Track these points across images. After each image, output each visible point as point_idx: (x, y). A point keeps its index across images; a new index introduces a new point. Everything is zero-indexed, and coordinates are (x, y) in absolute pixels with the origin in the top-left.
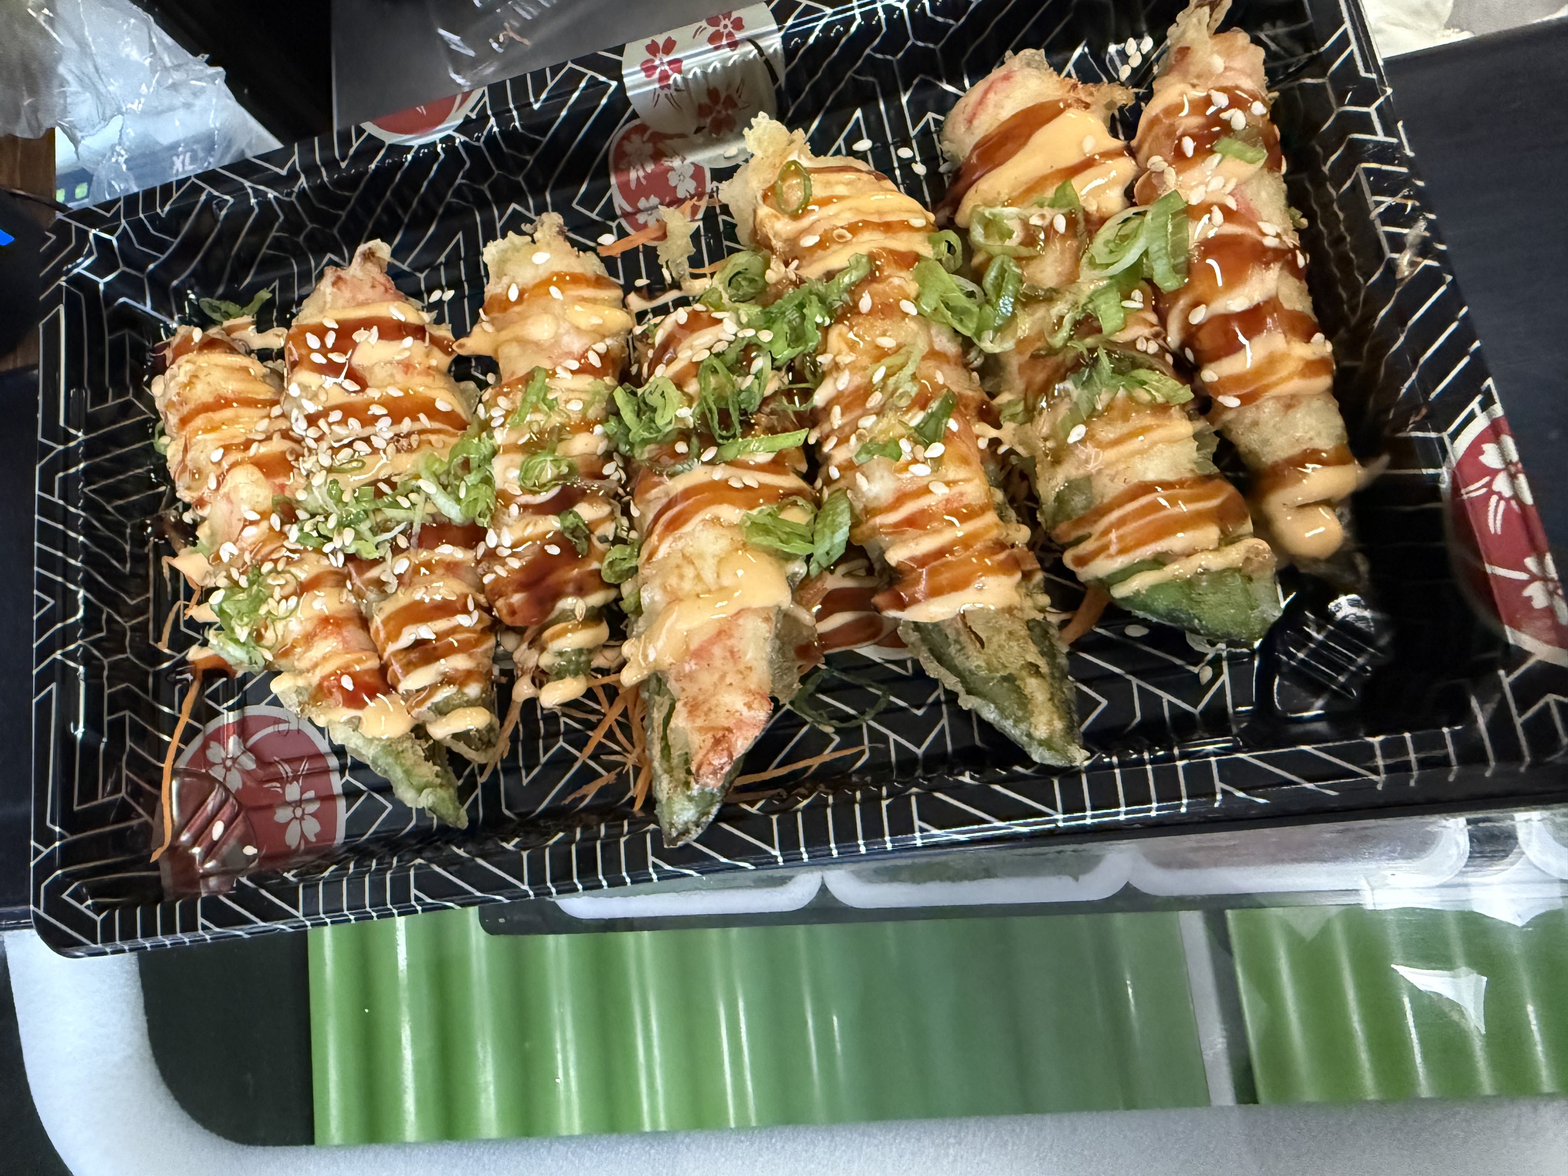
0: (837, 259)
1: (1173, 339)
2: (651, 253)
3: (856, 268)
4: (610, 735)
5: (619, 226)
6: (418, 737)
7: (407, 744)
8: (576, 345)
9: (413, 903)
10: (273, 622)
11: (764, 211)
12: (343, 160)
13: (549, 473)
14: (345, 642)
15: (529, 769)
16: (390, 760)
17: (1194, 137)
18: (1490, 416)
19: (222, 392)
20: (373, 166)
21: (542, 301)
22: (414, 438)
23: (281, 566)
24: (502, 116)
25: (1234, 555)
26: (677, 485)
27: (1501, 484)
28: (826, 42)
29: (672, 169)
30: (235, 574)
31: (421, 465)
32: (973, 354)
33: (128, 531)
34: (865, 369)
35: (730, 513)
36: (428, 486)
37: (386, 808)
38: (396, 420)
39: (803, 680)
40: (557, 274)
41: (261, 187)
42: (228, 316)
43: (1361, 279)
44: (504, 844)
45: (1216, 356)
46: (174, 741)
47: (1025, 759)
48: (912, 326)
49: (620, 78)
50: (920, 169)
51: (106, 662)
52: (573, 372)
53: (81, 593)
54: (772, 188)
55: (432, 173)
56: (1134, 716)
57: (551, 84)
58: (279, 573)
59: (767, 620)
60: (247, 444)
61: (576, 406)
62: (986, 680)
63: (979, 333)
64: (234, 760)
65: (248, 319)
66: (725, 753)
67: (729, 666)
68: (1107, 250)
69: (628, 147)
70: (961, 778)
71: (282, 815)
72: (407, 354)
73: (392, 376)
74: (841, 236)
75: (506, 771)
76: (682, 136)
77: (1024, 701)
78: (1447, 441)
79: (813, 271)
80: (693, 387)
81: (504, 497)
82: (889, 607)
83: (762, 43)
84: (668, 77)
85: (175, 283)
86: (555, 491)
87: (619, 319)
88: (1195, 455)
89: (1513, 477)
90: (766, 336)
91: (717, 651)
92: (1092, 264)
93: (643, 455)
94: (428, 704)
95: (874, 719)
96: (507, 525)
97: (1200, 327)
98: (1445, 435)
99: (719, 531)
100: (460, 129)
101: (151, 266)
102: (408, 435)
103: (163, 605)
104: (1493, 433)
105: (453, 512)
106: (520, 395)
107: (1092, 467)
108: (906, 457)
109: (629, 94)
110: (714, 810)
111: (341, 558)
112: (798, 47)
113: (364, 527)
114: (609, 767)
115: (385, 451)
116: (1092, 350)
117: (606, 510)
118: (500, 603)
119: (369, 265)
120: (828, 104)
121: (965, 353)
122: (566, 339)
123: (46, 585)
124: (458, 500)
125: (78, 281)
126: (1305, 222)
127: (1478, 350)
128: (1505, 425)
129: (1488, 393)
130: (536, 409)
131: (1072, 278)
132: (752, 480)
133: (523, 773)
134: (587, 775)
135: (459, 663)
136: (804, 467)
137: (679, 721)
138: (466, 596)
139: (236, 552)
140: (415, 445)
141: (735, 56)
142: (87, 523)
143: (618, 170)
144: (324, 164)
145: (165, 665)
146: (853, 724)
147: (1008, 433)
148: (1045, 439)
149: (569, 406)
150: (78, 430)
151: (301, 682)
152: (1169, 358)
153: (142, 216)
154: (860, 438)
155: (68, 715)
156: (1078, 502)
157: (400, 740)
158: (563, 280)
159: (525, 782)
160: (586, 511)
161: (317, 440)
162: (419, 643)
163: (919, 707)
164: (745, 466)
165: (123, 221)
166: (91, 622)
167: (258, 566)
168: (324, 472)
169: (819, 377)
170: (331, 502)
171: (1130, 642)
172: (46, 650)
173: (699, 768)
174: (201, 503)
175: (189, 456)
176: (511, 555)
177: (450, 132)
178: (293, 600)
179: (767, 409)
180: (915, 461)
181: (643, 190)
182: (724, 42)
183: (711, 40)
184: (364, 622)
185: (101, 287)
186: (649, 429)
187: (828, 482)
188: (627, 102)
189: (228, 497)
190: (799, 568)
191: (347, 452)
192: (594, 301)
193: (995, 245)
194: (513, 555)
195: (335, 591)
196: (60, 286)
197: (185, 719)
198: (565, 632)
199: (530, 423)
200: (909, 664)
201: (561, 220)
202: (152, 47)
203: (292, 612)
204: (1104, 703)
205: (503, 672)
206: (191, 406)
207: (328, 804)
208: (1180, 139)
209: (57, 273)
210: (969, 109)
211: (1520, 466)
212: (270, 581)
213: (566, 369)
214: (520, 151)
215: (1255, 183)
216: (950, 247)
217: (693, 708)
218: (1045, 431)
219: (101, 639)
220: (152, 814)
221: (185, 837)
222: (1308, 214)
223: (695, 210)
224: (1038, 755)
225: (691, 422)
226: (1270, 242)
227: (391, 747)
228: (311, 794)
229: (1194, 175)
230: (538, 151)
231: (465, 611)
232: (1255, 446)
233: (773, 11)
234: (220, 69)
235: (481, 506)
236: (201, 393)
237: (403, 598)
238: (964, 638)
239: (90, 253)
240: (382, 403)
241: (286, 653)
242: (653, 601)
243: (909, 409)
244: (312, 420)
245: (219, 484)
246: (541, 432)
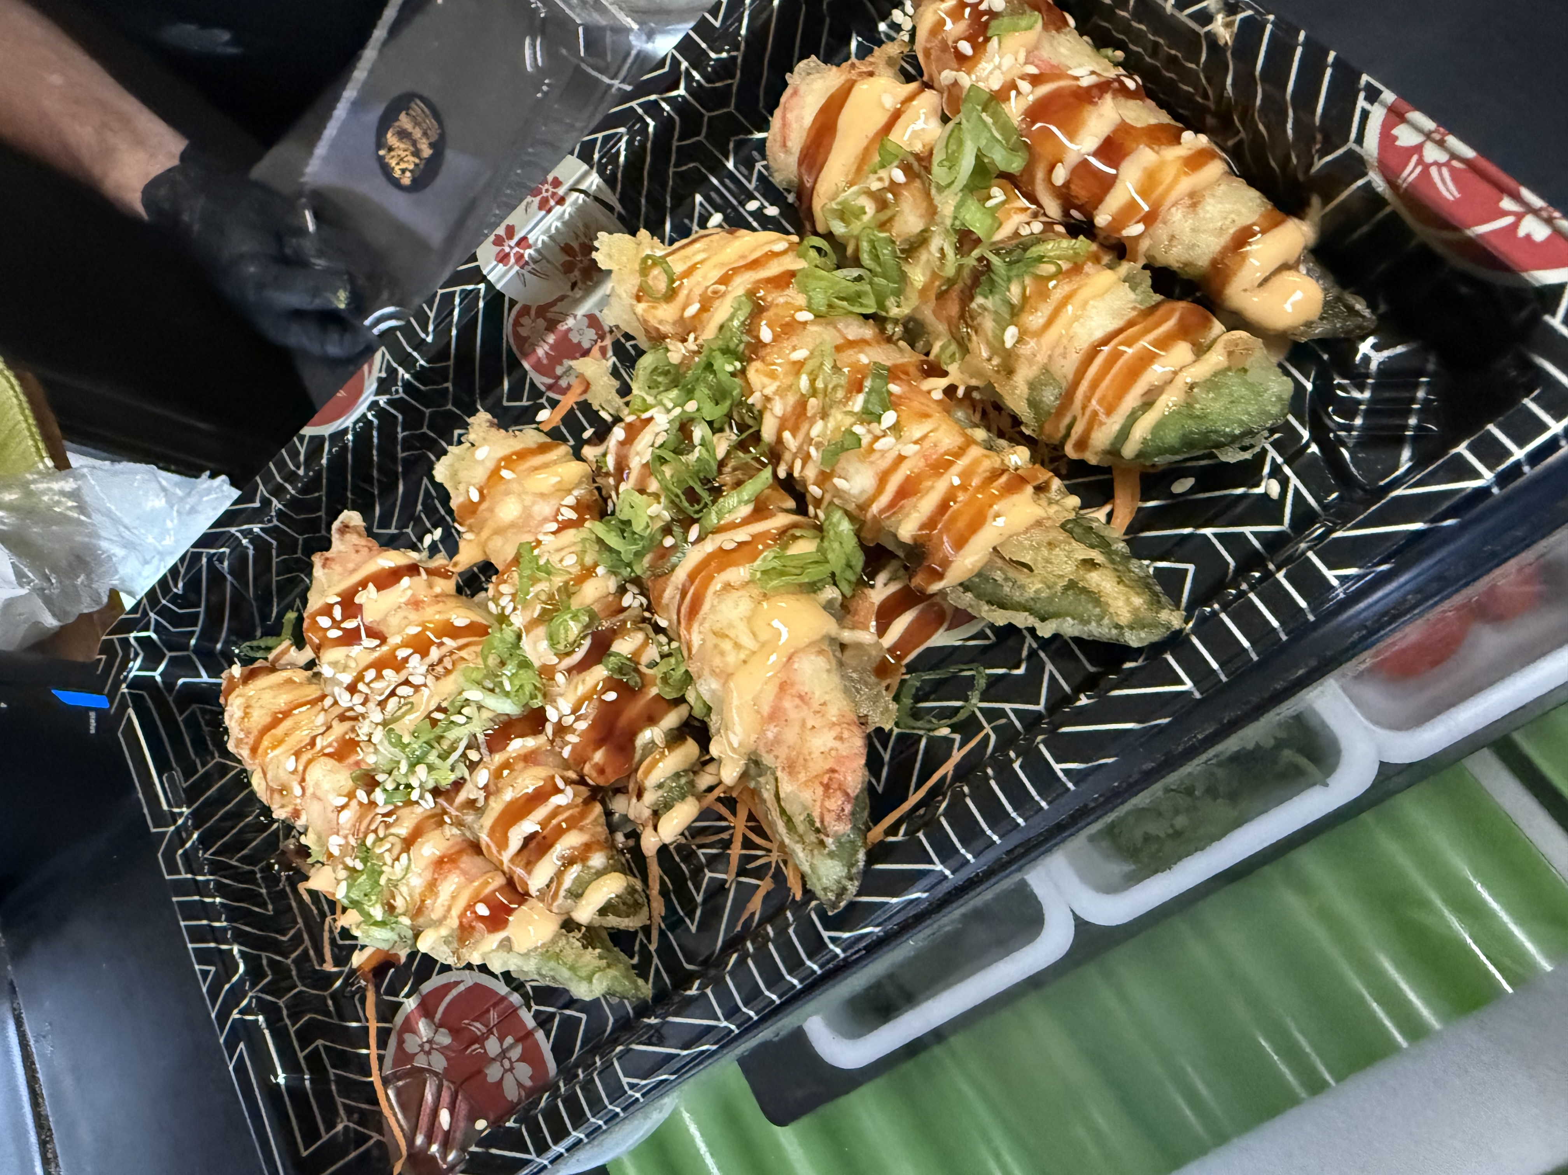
0: (721, 312)
1: (1053, 208)
2: (585, 407)
3: (739, 309)
4: (747, 844)
5: (549, 400)
6: (569, 931)
7: (562, 942)
8: (545, 509)
9: (630, 1092)
10: (396, 886)
11: (641, 308)
12: (298, 468)
13: (574, 629)
14: (464, 873)
15: (691, 915)
16: (552, 964)
17: (966, 39)
18: (1383, 104)
19: (276, 708)
20: (324, 461)
21: (502, 487)
22: (448, 663)
23: (381, 834)
24: (406, 361)
25: (1216, 358)
26: (680, 575)
27: (1432, 153)
28: (636, 155)
29: (570, 330)
30: (349, 862)
31: (461, 679)
32: (889, 327)
33: (259, 876)
34: (790, 387)
35: (738, 574)
36: (474, 694)
37: (580, 1019)
38: (424, 653)
39: (896, 699)
40: (503, 459)
41: (245, 527)
42: (269, 649)
43: (1193, 66)
44: (689, 993)
45: (1098, 200)
46: (372, 1052)
47: (1127, 652)
48: (813, 329)
49: (484, 279)
50: (772, 211)
51: (281, 1003)
52: (554, 533)
53: (236, 949)
54: (641, 289)
55: (375, 440)
56: (1228, 564)
57: (432, 315)
58: (382, 840)
59: (821, 652)
60: (313, 743)
61: (571, 560)
62: (1050, 600)
63: (881, 305)
64: (430, 1041)
65: (286, 643)
66: (838, 793)
67: (805, 712)
68: (945, 169)
69: (523, 332)
70: (1078, 704)
71: (493, 1073)
72: (409, 593)
73: (406, 618)
74: (715, 292)
75: (672, 927)
76: (562, 298)
77: (1095, 597)
78: (1357, 148)
79: (709, 332)
80: (653, 486)
81: (547, 672)
82: (930, 583)
83: (583, 187)
84: (522, 256)
85: (219, 646)
86: (587, 643)
87: (574, 470)
88: (1132, 296)
89: (1441, 144)
90: (691, 406)
91: (788, 704)
92: (940, 189)
93: (642, 568)
94: (562, 893)
95: (981, 701)
96: (561, 695)
97: (1067, 184)
98: (1351, 144)
99: (735, 594)
100: (379, 392)
101: (193, 642)
102: (441, 661)
103: (315, 930)
104: (1396, 115)
105: (508, 707)
106: (515, 575)
107: (1041, 358)
108: (866, 440)
109: (498, 287)
110: (861, 856)
111: (429, 796)
112: (614, 173)
113: (432, 758)
114: (759, 873)
115: (425, 685)
116: (981, 259)
117: (640, 637)
118: (587, 769)
119: (348, 536)
120: (669, 205)
121: (883, 330)
122: (536, 509)
123: (204, 957)
124: (507, 694)
125: (137, 683)
126: (1120, 54)
127: (1336, 58)
128: (1403, 105)
129: (1369, 87)
130: (535, 581)
131: (932, 211)
132: (742, 535)
133: (688, 921)
134: (745, 894)
135: (572, 840)
136: (791, 504)
137: (787, 788)
138: (553, 777)
139: (342, 842)
140: (450, 667)
141: (567, 209)
142: (218, 885)
143: (526, 355)
144: (286, 480)
145: (338, 984)
146: (962, 716)
147: (955, 374)
148: (989, 360)
149: (565, 563)
150: (180, 807)
151: (444, 932)
152: (1060, 229)
153: (164, 602)
154: (818, 446)
155: (265, 1068)
156: (1049, 397)
157: (553, 942)
158: (510, 461)
159: (693, 929)
160: (624, 646)
161: (363, 704)
162: (528, 840)
163: (1018, 667)
164: (733, 526)
165: (152, 615)
166: (255, 972)
167: (363, 843)
168: (380, 728)
169: (759, 418)
170: (397, 751)
171: (1181, 499)
172: (223, 1016)
173: (822, 822)
174: (296, 814)
175: (269, 776)
176: (577, 720)
177: (372, 398)
178: (404, 856)
179: (728, 469)
180: (877, 438)
181: (555, 359)
182: (552, 203)
183: (540, 208)
184: (476, 848)
185: (158, 679)
186: (634, 542)
187: (818, 502)
188: (500, 296)
189: (314, 796)
190: (830, 593)
191: (393, 701)
192: (546, 466)
193: (856, 227)
194: (577, 719)
195: (438, 832)
196: (123, 694)
197: (373, 1026)
198: (655, 763)
199: (537, 596)
200: (988, 632)
201: (489, 416)
202: (164, 489)
203: (408, 869)
204: (1191, 568)
205: (627, 836)
206: (255, 733)
207: (529, 1042)
208: (956, 48)
209: (116, 685)
210: (779, 138)
211: (1442, 130)
212: (378, 851)
213: (546, 533)
214: (438, 384)
215: (1046, 45)
216: (819, 250)
217: (791, 768)
218: (985, 354)
219: (269, 983)
220: (380, 1131)
221: (419, 1140)
222: (1118, 45)
223: (603, 351)
224: (1134, 640)
225: (667, 516)
226: (1085, 82)
227: (548, 953)
228: (509, 1040)
229: (985, 67)
230: (451, 376)
231: (557, 791)
232: (1185, 257)
233: (579, 157)
234: (223, 477)
235: (528, 689)
236: (259, 718)
237: (496, 806)
238: (1012, 573)
239: (137, 655)
240: (405, 645)
241: (418, 911)
242: (713, 692)
243: (848, 399)
244: (352, 689)
245: (303, 789)
246: (551, 597)
